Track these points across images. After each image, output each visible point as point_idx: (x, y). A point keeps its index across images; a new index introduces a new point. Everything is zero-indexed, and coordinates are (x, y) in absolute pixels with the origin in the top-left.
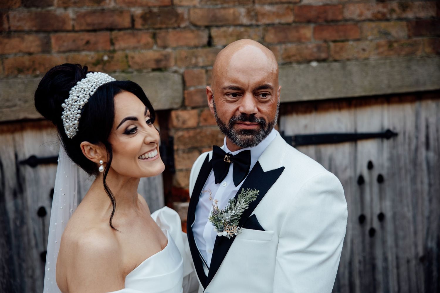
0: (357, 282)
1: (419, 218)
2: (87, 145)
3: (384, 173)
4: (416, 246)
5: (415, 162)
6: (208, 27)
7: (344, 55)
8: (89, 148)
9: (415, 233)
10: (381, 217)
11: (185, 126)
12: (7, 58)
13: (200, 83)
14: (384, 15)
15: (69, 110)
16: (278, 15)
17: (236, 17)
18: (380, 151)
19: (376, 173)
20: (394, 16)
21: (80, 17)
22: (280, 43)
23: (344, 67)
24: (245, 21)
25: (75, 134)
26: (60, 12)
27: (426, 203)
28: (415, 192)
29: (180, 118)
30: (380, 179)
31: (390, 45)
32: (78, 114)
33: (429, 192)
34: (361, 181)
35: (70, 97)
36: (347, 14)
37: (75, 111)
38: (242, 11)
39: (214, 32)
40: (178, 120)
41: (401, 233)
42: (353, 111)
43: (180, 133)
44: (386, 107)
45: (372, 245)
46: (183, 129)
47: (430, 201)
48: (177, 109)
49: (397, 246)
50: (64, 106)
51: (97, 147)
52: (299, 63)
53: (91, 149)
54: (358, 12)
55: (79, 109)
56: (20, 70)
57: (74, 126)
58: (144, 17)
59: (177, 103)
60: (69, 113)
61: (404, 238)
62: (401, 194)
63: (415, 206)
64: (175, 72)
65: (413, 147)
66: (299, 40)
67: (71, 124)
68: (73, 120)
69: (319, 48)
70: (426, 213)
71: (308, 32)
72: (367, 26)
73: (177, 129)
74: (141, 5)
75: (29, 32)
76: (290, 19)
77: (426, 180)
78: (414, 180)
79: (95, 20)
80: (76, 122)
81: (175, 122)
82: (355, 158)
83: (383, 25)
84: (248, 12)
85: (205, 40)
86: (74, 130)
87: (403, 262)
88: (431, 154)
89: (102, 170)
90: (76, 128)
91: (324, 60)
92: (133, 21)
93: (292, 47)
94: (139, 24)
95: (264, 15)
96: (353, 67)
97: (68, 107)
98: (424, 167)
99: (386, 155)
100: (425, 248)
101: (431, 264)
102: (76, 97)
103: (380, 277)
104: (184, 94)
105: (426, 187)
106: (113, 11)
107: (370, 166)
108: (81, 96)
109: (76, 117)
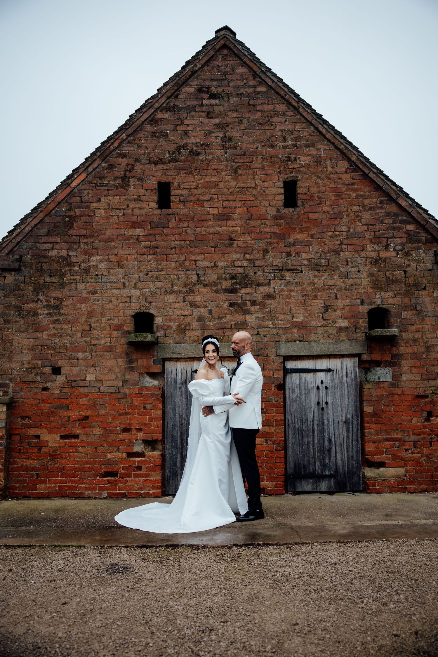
0: (316, 428)
1: (343, 405)
3: (328, 386)
4: (342, 416)
5: (341, 382)
6: (258, 328)
7: (310, 339)
9: (342, 411)
10: (327, 403)
13: (254, 347)
14: (326, 325)
16: (284, 324)
17: (268, 325)
18: (326, 377)
19: (324, 385)
20: (330, 325)
21: (214, 324)
22: (284, 334)
23: (309, 344)
24: (271, 326)
26: (208, 323)
27: (347, 399)
28: (342, 394)
30: (326, 388)
31: (329, 336)
33: (348, 395)
34: (318, 388)
36: (311, 325)
38: (270, 323)
39: (259, 330)
41: (335, 410)
42: (315, 360)
44: (328, 359)
45: (323, 414)
47: (348, 398)
49: (333, 415)
52: (291, 341)
54: (315, 323)
56: (194, 342)
58: (235, 325)
61: (337, 413)
62: (335, 394)
63: (342, 400)
65: (340, 376)
66: (292, 334)
69: (299, 336)
70: (347, 403)
71: (295, 330)
72: (319, 329)
74: (234, 321)
75: (198, 330)
76: (288, 326)
77: (346, 390)
78: (341, 389)
79: (219, 325)
82: (316, 379)
83: (326, 328)
84: (273, 323)
85: (256, 333)
87: (336, 422)
88: (349, 379)
91: (301, 341)
92: (231, 326)
93: (289, 336)
94: (233, 327)
95: (278, 324)
96: (313, 344)
98: (346, 384)
99: (328, 378)
100: (346, 418)
101: (349, 424)
103: (326, 427)
105: (346, 392)
106: (225, 323)
107: (322, 382)
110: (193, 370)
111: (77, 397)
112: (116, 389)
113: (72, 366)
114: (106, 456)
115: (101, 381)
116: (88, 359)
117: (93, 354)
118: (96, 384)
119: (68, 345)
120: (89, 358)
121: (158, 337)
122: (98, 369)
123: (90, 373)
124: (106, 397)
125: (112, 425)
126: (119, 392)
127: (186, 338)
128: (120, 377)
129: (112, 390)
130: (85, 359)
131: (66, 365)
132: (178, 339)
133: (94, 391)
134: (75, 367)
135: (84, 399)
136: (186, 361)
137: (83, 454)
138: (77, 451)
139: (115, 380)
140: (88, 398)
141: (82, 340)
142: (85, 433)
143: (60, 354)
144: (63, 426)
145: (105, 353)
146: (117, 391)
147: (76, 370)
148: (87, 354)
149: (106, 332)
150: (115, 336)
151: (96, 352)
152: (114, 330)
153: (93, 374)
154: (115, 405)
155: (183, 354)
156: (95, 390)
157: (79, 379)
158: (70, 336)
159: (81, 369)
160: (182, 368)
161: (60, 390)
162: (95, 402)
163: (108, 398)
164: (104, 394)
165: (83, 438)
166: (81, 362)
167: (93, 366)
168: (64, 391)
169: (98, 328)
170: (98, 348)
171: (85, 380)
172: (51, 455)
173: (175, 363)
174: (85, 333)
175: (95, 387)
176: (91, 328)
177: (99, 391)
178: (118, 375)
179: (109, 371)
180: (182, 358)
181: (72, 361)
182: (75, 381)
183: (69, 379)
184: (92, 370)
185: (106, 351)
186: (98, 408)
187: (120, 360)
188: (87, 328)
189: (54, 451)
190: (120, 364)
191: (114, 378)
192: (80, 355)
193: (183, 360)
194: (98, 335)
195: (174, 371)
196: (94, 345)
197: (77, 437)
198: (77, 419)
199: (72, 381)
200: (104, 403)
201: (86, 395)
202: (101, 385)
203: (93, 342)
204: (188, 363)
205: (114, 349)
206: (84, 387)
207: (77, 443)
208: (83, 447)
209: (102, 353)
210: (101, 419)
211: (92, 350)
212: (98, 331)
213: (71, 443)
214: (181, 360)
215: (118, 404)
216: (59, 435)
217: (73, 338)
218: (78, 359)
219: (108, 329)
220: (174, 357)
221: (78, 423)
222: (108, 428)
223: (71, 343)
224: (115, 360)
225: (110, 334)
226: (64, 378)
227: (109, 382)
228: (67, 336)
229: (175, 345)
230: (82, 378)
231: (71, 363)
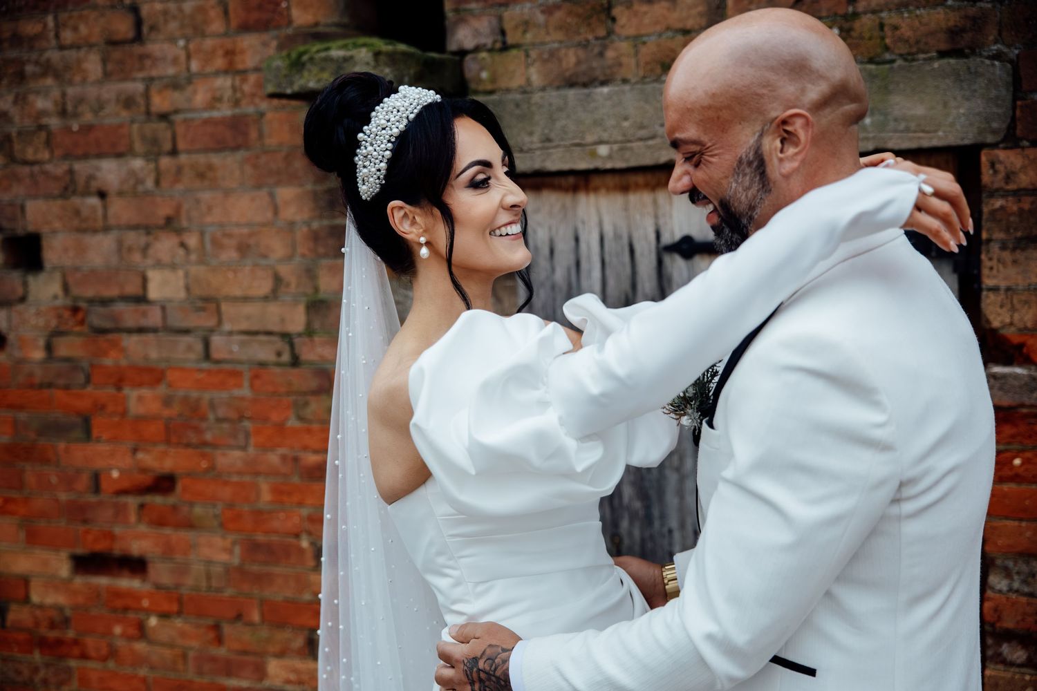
2: (401, 208)
8: (402, 213)
11: (1011, 187)
12: (644, 43)
15: (372, 145)
25: (377, 190)
29: (998, 166)
32: (387, 150)
35: (373, 122)
37: (383, 146)
40: (996, 172)
43: (998, 203)
46: (1005, 194)
48: (994, 146)
50: (361, 138)
51: (418, 210)
53: (406, 215)
55: (389, 141)
57: (378, 173)
59: (994, 132)
60: (370, 148)
64: (998, 56)
67: (373, 169)
68: (377, 161)
73: (993, 194)
80: (383, 165)
81: (987, 176)
86: (377, 181)
89: (424, 254)
90: (382, 177)
97: (369, 139)
102: (383, 122)
104: (1014, 108)
108: (392, 119)
109: (383, 156)
110: (667, 239)
111: (120, 380)
112: (279, 344)
113: (84, 227)
114: (261, 672)
115: (209, 303)
116: (147, 193)
117: (165, 162)
118: (194, 320)
119: (54, 122)
120: (150, 184)
121: (462, 53)
122: (192, 241)
123: (159, 264)
124: (240, 386)
125: (276, 524)
126: (295, 362)
127: (620, 49)
128: (293, 281)
129: (264, 351)
130: (132, 190)
131: (57, 225)
132: (570, 58)
133: (185, 351)
134: (95, 231)
135: (145, 392)
136: (625, 189)
137: (167, 653)
138: (141, 631)
139: (273, 296)
140: (162, 390)
141: (111, 90)
142: (168, 552)
143: (26, 170)
144: (79, 512)
145: (215, 159)
146: (286, 357)
147: (100, 250)
148: (138, 163)
149: (209, 43)
150: (249, 61)
151: (174, 152)
152: (245, 28)
153: (173, 267)
154: (280, 428)
155: (603, 150)
156: (190, 348)
157: (113, 292)
158: (57, 76)
159: (120, 243)
160: (608, 230)
161: (49, 348)
162: (194, 410)
163: (245, 391)
164: (228, 373)
165: (161, 573)
166: (120, 210)
167: (170, 224)
168: (65, 348)
169: (173, 26)
170: (180, 130)
171: (141, 299)
172: (44, 644)
173: (567, 199)
174: (117, 54)
175: (186, 332)
176: (139, 23)
177: (207, 355)
178: (285, 270)
179: (244, 249)
180: (597, 172)
181: (76, 201)
182: (105, 302)
183: (76, 291)
184: (165, 246)
185: (220, 147)
186: (208, 437)
187: (286, 193)
188: (123, 27)
189: (52, 625)
190: (290, 213)
191: (265, 287)
192: (110, 172)
193: (610, 180)
194: (175, 61)
195: (564, 247)
196: (164, 117)
197: (137, 566)
198: (126, 484)
199: (91, 301)
200: (233, 415)
201: (152, 375)
202: (211, 322)
203: (160, 102)
204: (640, 200)
205: (253, 134)
206: (141, 330)
207: (135, 596)
208: (164, 616)
209: (201, 159)
210: (226, 493)
211: (155, 141)
212: (172, 40)
213: (117, 594)
214: (596, 181)
215: (293, 423)
216: (64, 555)
217: (71, 83)
218: (102, 195)
219: (217, 26)
220: (553, 164)
221: (132, 502)
222: (260, 538)
223: (63, 113)
224: (264, 193)
225: (230, 54)
226: (55, 288)
227: (249, 309)
228: (44, 75)
229: (553, 96)
230: (132, 288)
231: (77, 213)
